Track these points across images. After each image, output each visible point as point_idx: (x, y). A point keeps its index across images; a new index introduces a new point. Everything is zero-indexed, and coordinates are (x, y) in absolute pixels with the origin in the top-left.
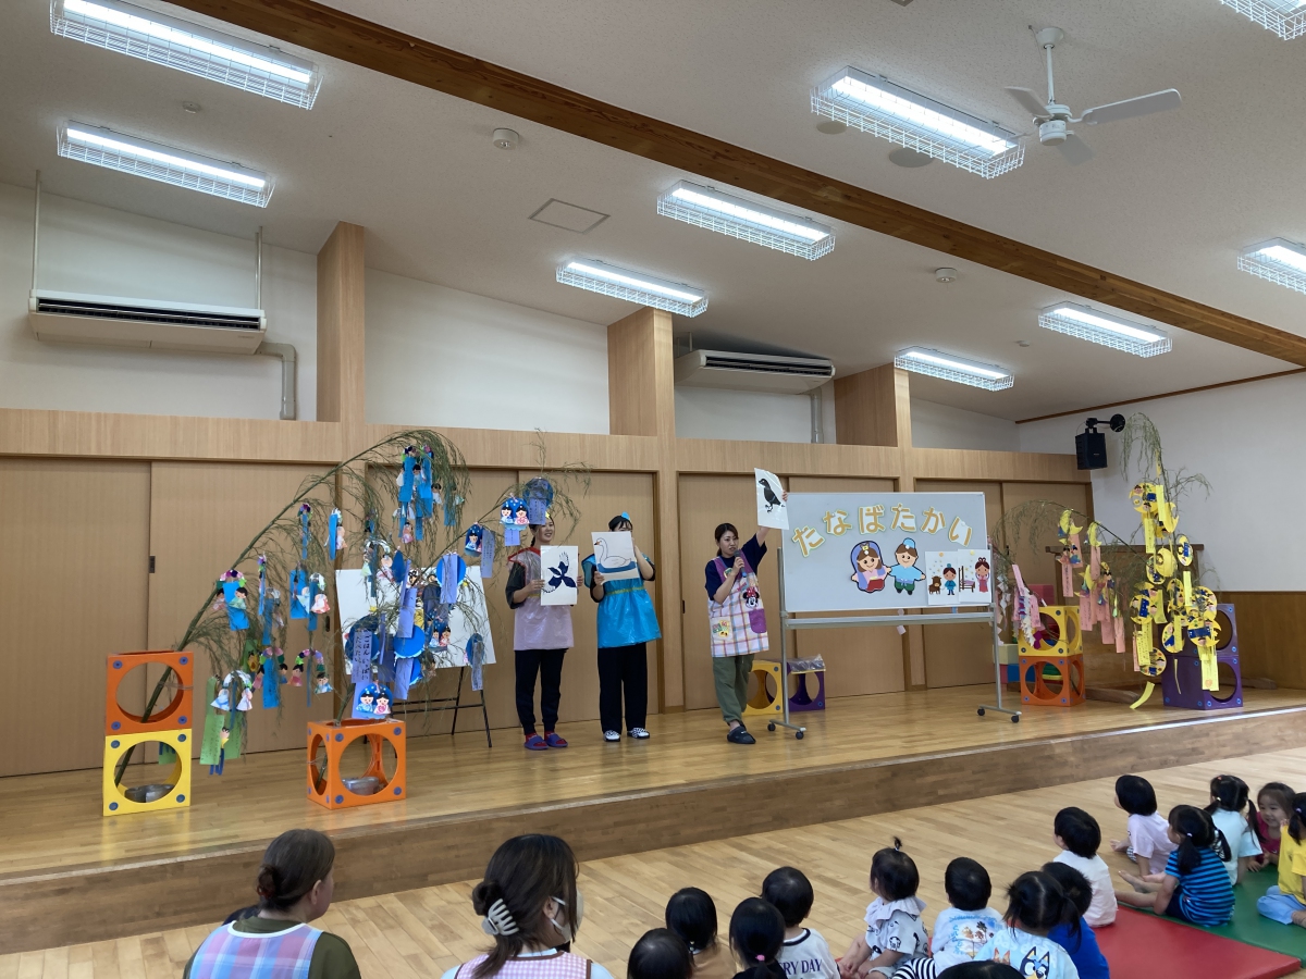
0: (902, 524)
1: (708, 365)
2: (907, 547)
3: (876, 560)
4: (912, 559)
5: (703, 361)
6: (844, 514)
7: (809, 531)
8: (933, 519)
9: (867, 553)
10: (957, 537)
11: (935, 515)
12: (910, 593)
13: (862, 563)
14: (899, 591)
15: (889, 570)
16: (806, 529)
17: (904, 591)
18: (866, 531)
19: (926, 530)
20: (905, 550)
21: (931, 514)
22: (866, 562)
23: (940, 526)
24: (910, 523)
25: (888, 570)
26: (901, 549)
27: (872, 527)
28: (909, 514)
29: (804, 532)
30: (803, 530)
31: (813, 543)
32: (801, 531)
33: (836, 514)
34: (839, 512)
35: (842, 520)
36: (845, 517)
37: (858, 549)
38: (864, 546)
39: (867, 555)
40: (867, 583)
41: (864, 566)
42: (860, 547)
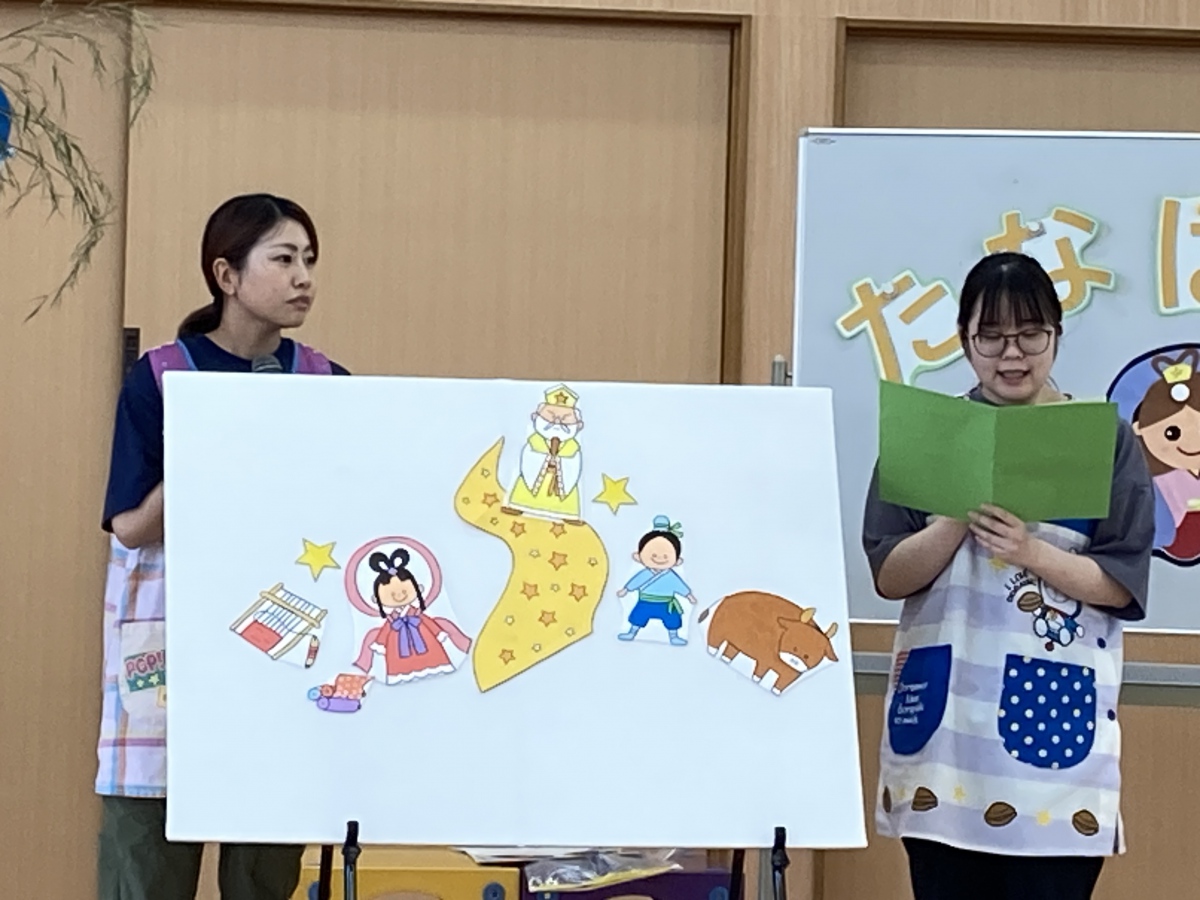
6: (1087, 225)
7: (918, 291)
9: (1181, 393)
13: (1154, 436)
16: (907, 283)
22: (1174, 433)
29: (894, 296)
30: (889, 289)
31: (932, 345)
32: (877, 292)
33: (1049, 222)
34: (1060, 216)
35: (1077, 250)
36: (1088, 237)
37: (1146, 374)
38: (1171, 362)
39: (1180, 405)
40: (1174, 523)
41: (1165, 449)
42: (1155, 366)
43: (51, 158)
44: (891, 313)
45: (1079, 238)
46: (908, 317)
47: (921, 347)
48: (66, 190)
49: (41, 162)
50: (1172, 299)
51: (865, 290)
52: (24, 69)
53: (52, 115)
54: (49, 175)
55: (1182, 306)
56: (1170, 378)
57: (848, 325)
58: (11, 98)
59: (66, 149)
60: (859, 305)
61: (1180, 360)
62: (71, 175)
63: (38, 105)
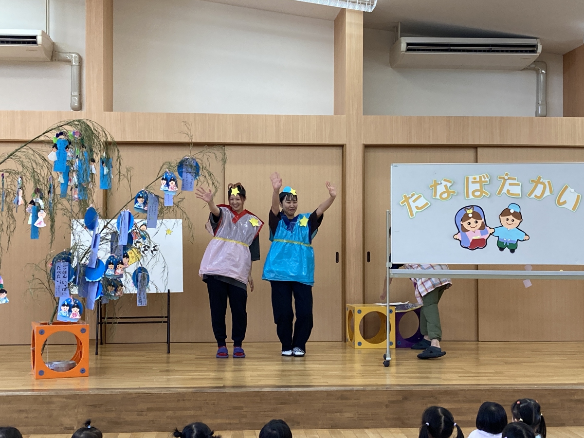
0: (508, 191)
1: (408, 50)
2: (512, 211)
3: (480, 222)
4: (517, 221)
5: (403, 47)
6: (450, 182)
7: (416, 196)
8: (540, 187)
9: (470, 215)
10: (565, 202)
11: (543, 183)
12: (512, 251)
13: (465, 224)
14: (502, 249)
15: (493, 230)
16: (413, 195)
17: (507, 250)
18: (471, 197)
19: (533, 196)
20: (510, 214)
21: (538, 182)
22: (469, 223)
23: (547, 193)
24: (517, 190)
25: (491, 231)
26: (506, 212)
27: (477, 194)
28: (515, 182)
29: (411, 197)
30: (410, 196)
31: (419, 207)
32: (408, 196)
33: (442, 181)
34: (445, 180)
35: (448, 187)
36: (451, 184)
37: (463, 212)
38: (468, 209)
39: (471, 218)
40: (469, 241)
41: (468, 227)
42: (465, 210)
43: (207, 176)
44: (411, 201)
45: (449, 185)
46: (414, 201)
47: (417, 207)
48: (210, 182)
49: (205, 177)
50: (468, 196)
51: (405, 196)
52: (202, 159)
53: (207, 168)
54: (207, 180)
55: (470, 198)
56: (468, 212)
57: (402, 203)
58: (200, 165)
59: (210, 174)
60: (404, 199)
61: (470, 209)
62: (212, 179)
63: (205, 166)
